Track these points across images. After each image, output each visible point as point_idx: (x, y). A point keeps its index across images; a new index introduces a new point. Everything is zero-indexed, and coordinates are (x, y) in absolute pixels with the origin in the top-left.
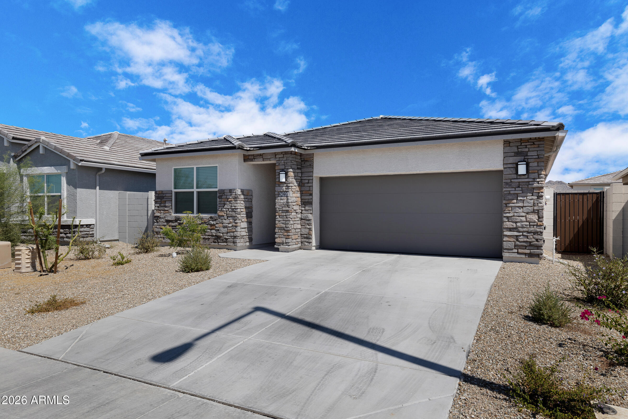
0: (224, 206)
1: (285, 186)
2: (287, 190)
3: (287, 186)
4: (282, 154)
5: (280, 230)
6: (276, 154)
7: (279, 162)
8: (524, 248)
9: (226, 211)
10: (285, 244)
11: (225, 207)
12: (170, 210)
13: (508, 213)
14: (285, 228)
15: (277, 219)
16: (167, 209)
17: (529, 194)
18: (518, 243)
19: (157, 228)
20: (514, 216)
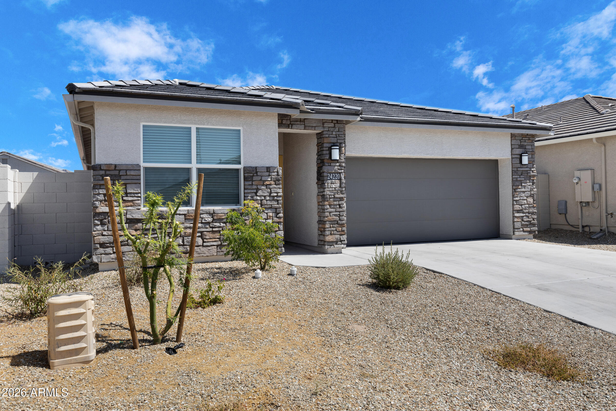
0: (256, 193)
1: (338, 166)
2: (340, 171)
3: (340, 166)
4: (332, 122)
5: (332, 224)
6: (324, 121)
7: (329, 133)
8: (526, 226)
9: (261, 200)
10: (339, 243)
11: (258, 194)
12: (139, 200)
13: (516, 197)
14: (339, 222)
15: (327, 209)
16: (130, 199)
17: (528, 181)
18: (523, 222)
19: (103, 235)
20: (520, 200)
